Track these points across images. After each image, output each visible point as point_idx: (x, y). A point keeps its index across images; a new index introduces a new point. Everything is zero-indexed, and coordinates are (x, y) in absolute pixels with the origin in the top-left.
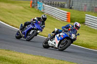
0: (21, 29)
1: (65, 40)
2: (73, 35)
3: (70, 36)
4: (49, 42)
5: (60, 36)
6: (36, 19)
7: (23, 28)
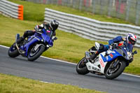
1: (117, 61)
2: (128, 53)
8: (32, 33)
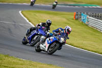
0: (27, 35)
1: (54, 44)
3: (59, 40)
4: (41, 45)
5: (50, 40)
6: (41, 24)
7: (28, 34)
8: (34, 29)
